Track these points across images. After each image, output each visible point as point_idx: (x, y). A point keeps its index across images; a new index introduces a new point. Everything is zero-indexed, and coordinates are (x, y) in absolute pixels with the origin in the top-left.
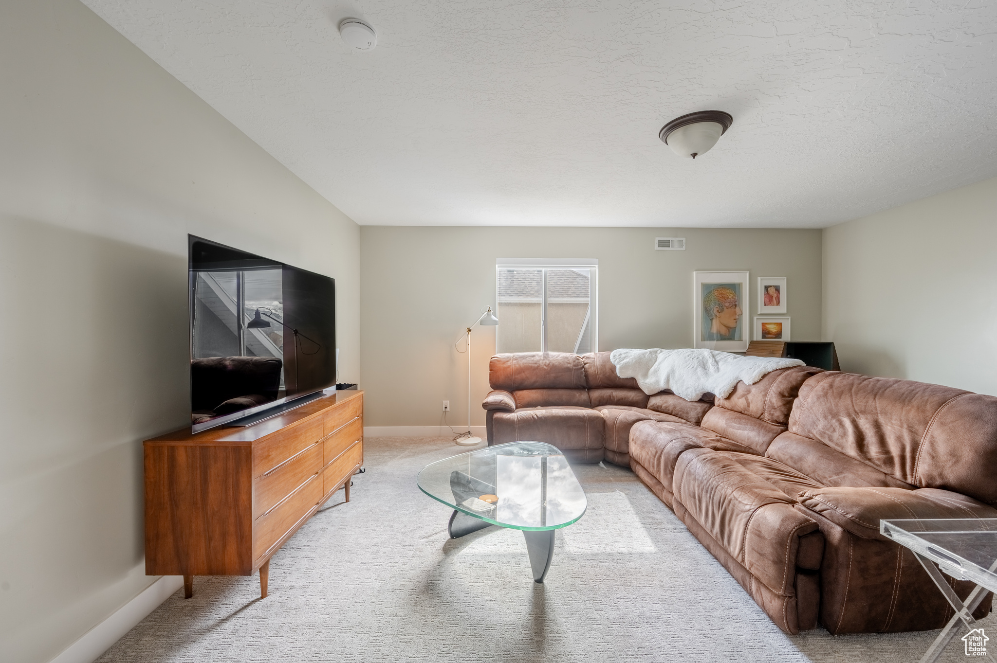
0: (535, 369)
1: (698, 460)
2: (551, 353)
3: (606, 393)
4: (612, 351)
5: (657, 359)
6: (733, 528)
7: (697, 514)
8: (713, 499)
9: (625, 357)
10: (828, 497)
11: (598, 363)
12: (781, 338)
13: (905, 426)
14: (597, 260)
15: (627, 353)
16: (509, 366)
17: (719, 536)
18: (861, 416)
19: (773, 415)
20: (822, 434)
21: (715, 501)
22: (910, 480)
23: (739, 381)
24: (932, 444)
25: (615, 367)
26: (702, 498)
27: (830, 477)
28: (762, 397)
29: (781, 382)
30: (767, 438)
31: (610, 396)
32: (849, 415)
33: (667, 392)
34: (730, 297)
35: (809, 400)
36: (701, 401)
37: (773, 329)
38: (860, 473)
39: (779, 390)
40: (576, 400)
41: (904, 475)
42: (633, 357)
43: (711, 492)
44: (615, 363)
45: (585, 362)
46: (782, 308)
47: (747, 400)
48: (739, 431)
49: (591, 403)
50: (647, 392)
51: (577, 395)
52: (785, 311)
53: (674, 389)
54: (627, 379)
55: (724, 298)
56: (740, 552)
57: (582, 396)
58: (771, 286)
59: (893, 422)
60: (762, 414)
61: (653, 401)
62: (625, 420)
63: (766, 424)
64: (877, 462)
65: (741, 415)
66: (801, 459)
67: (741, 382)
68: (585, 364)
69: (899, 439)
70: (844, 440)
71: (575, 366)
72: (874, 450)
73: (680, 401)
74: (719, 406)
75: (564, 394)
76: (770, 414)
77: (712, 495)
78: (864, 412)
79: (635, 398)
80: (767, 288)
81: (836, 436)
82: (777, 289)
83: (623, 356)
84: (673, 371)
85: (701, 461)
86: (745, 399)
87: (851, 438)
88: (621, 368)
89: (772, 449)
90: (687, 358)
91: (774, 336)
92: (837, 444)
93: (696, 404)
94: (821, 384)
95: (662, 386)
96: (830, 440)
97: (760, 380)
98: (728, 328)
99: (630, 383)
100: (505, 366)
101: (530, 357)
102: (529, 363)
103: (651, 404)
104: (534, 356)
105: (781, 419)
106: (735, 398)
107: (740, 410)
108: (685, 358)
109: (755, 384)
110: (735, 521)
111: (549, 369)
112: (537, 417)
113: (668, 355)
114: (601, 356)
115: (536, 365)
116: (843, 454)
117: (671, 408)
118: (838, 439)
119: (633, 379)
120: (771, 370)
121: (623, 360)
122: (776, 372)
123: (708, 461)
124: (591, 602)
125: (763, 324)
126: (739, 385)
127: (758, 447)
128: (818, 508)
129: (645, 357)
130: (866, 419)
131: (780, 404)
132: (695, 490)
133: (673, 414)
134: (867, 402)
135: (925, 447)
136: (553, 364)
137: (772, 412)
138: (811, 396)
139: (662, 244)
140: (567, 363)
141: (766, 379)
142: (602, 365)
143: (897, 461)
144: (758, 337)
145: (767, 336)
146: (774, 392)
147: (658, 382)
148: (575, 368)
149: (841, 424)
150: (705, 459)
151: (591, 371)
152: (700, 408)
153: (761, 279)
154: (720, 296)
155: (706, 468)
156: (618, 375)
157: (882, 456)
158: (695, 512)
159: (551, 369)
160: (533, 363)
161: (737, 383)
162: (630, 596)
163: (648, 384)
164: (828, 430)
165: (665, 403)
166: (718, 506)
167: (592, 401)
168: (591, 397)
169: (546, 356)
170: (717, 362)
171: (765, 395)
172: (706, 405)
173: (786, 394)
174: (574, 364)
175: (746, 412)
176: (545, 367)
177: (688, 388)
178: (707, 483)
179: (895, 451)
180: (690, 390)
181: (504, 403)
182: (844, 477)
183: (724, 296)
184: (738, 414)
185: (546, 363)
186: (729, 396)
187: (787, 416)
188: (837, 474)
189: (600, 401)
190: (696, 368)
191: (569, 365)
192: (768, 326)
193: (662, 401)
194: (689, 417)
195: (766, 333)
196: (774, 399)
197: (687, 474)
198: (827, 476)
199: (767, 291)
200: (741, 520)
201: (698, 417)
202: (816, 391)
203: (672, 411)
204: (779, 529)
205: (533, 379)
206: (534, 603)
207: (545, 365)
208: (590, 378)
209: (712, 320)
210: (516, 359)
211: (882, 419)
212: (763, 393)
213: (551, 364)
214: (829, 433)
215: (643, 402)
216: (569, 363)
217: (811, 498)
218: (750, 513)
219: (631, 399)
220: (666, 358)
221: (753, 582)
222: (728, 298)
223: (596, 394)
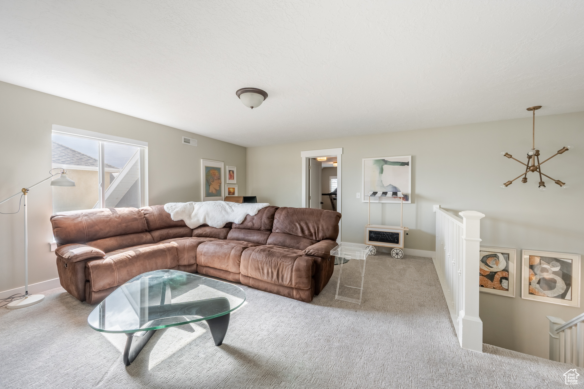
0: (107, 222)
1: (255, 252)
2: (117, 209)
3: (164, 232)
4: (164, 204)
5: (195, 208)
6: (284, 274)
7: (261, 277)
8: (271, 266)
9: (175, 208)
10: (315, 249)
11: (156, 213)
12: (234, 195)
13: (315, 222)
14: (147, 143)
15: (175, 205)
16: (81, 222)
17: (276, 280)
18: (301, 221)
19: (266, 227)
20: (289, 230)
21: (272, 266)
22: (318, 239)
23: (247, 215)
24: (322, 227)
25: (170, 215)
26: (264, 267)
27: (296, 245)
28: (260, 221)
29: (267, 213)
30: (266, 237)
31: (168, 233)
32: (297, 222)
33: (205, 225)
34: (217, 174)
35: (282, 218)
36: (224, 227)
37: (232, 190)
38: (304, 241)
39: (267, 216)
40: (144, 240)
41: (316, 238)
42: (180, 207)
43: (269, 263)
44: (170, 212)
45: (145, 213)
46: (235, 181)
47: (253, 223)
48: (252, 237)
49: (154, 240)
50: (192, 227)
51: (144, 236)
52: (236, 183)
53: (209, 224)
54: (178, 221)
55: (214, 174)
56: (290, 282)
57: (148, 236)
58: (231, 171)
59: (311, 222)
60: (261, 228)
61: (196, 232)
62: (192, 245)
63: (263, 232)
64: (308, 236)
65: (249, 230)
66: (284, 242)
67: (248, 215)
68: (145, 214)
69: (314, 227)
70: (297, 231)
71: (139, 216)
72: (307, 232)
73: (213, 229)
74: (236, 228)
75: (134, 238)
76: (264, 227)
77: (270, 264)
78: (302, 220)
79: (185, 232)
80: (230, 171)
81: (294, 230)
82: (233, 172)
83: (174, 207)
84: (207, 214)
85: (257, 252)
86: (252, 222)
87: (299, 230)
88: (174, 215)
89: (269, 241)
90: (214, 206)
91: (232, 194)
92: (295, 233)
93: (222, 229)
94: (284, 212)
95: (201, 222)
96: (293, 232)
97: (258, 213)
98: (216, 190)
99: (180, 224)
100: (76, 221)
101: (100, 213)
102: (101, 218)
103: (195, 234)
104: (103, 212)
105: (269, 228)
106: (246, 223)
107: (249, 228)
108: (213, 206)
109: (255, 215)
110: (285, 270)
111: (120, 220)
112: (131, 256)
113: (201, 205)
114: (157, 209)
115: (109, 219)
116: (297, 236)
117: (208, 234)
118: (295, 231)
119: (182, 221)
120: (261, 208)
121: (175, 210)
122: (263, 209)
123: (260, 251)
124: (252, 335)
125: (229, 188)
126: (247, 216)
127: (262, 242)
128: (312, 254)
129: (187, 207)
130: (303, 222)
131: (268, 222)
132: (259, 266)
133: (210, 236)
134: (302, 216)
135: (320, 228)
136: (123, 217)
137: (265, 226)
138: (282, 217)
139: (187, 141)
140: (133, 214)
141: (260, 212)
142: (160, 214)
143: (314, 234)
144: (227, 195)
145: (230, 194)
146: (265, 217)
147: (198, 220)
148: (140, 217)
149: (295, 225)
150: (258, 251)
151: (151, 219)
152: (225, 231)
153: (228, 167)
154: (213, 173)
155: (262, 254)
156: (172, 219)
157: (309, 234)
158: (260, 276)
159: (122, 220)
160: (105, 217)
161: (246, 216)
162: (261, 323)
163: (191, 223)
164: (291, 229)
165: (204, 231)
166: (274, 268)
167: (155, 239)
168: (153, 236)
169: (114, 212)
170: (231, 207)
171: (261, 219)
172: (228, 229)
173: (270, 218)
174: (139, 215)
175: (252, 228)
176: (116, 219)
177: (218, 221)
178: (266, 261)
179: (313, 231)
180: (219, 223)
181: (95, 252)
182: (300, 244)
183: (214, 173)
184: (248, 230)
185: (116, 216)
186: (242, 222)
187: (272, 226)
188: (298, 244)
189: (161, 238)
190: (221, 211)
191: (135, 216)
192: (230, 189)
193: (202, 231)
194: (220, 236)
195: (230, 193)
196: (265, 219)
197: (251, 260)
198: (295, 245)
199: (230, 173)
200: (288, 269)
201: (225, 236)
202: (283, 215)
203: (209, 235)
204: (306, 265)
205: (108, 229)
206: (231, 354)
207: (116, 218)
208: (151, 224)
209: (210, 186)
210: (86, 215)
211: (308, 222)
212: (260, 219)
213: (121, 216)
214: (292, 230)
215: (190, 233)
216: (135, 215)
217: (309, 251)
218: (292, 265)
219: (182, 233)
220: (201, 207)
221: (294, 291)
222: (216, 175)
223: (157, 234)
